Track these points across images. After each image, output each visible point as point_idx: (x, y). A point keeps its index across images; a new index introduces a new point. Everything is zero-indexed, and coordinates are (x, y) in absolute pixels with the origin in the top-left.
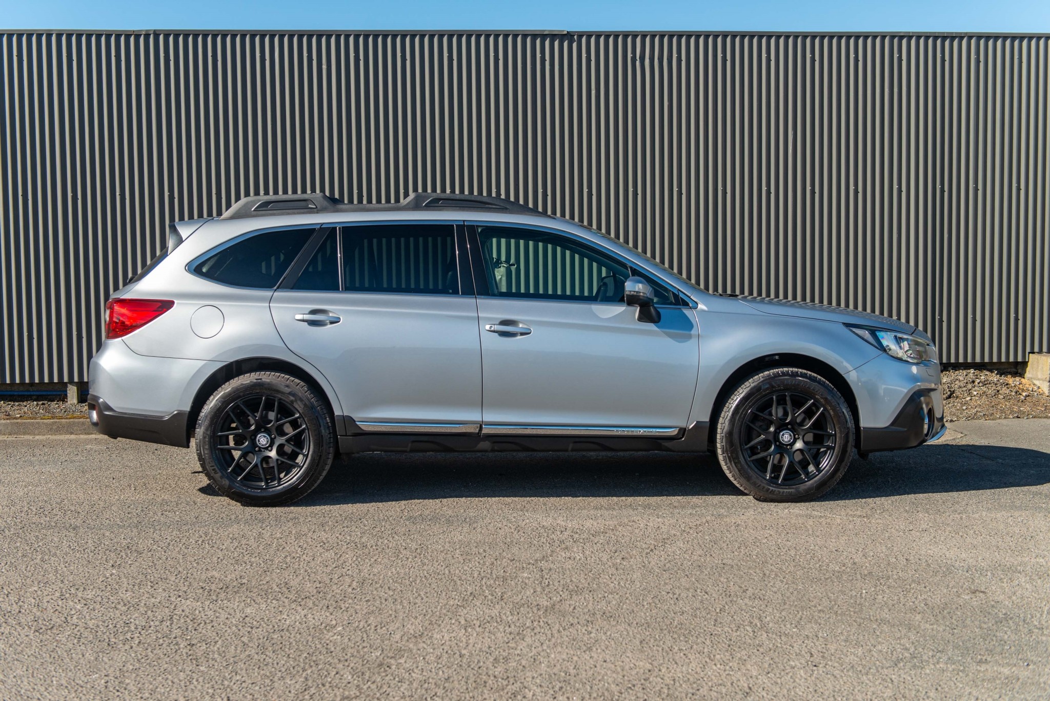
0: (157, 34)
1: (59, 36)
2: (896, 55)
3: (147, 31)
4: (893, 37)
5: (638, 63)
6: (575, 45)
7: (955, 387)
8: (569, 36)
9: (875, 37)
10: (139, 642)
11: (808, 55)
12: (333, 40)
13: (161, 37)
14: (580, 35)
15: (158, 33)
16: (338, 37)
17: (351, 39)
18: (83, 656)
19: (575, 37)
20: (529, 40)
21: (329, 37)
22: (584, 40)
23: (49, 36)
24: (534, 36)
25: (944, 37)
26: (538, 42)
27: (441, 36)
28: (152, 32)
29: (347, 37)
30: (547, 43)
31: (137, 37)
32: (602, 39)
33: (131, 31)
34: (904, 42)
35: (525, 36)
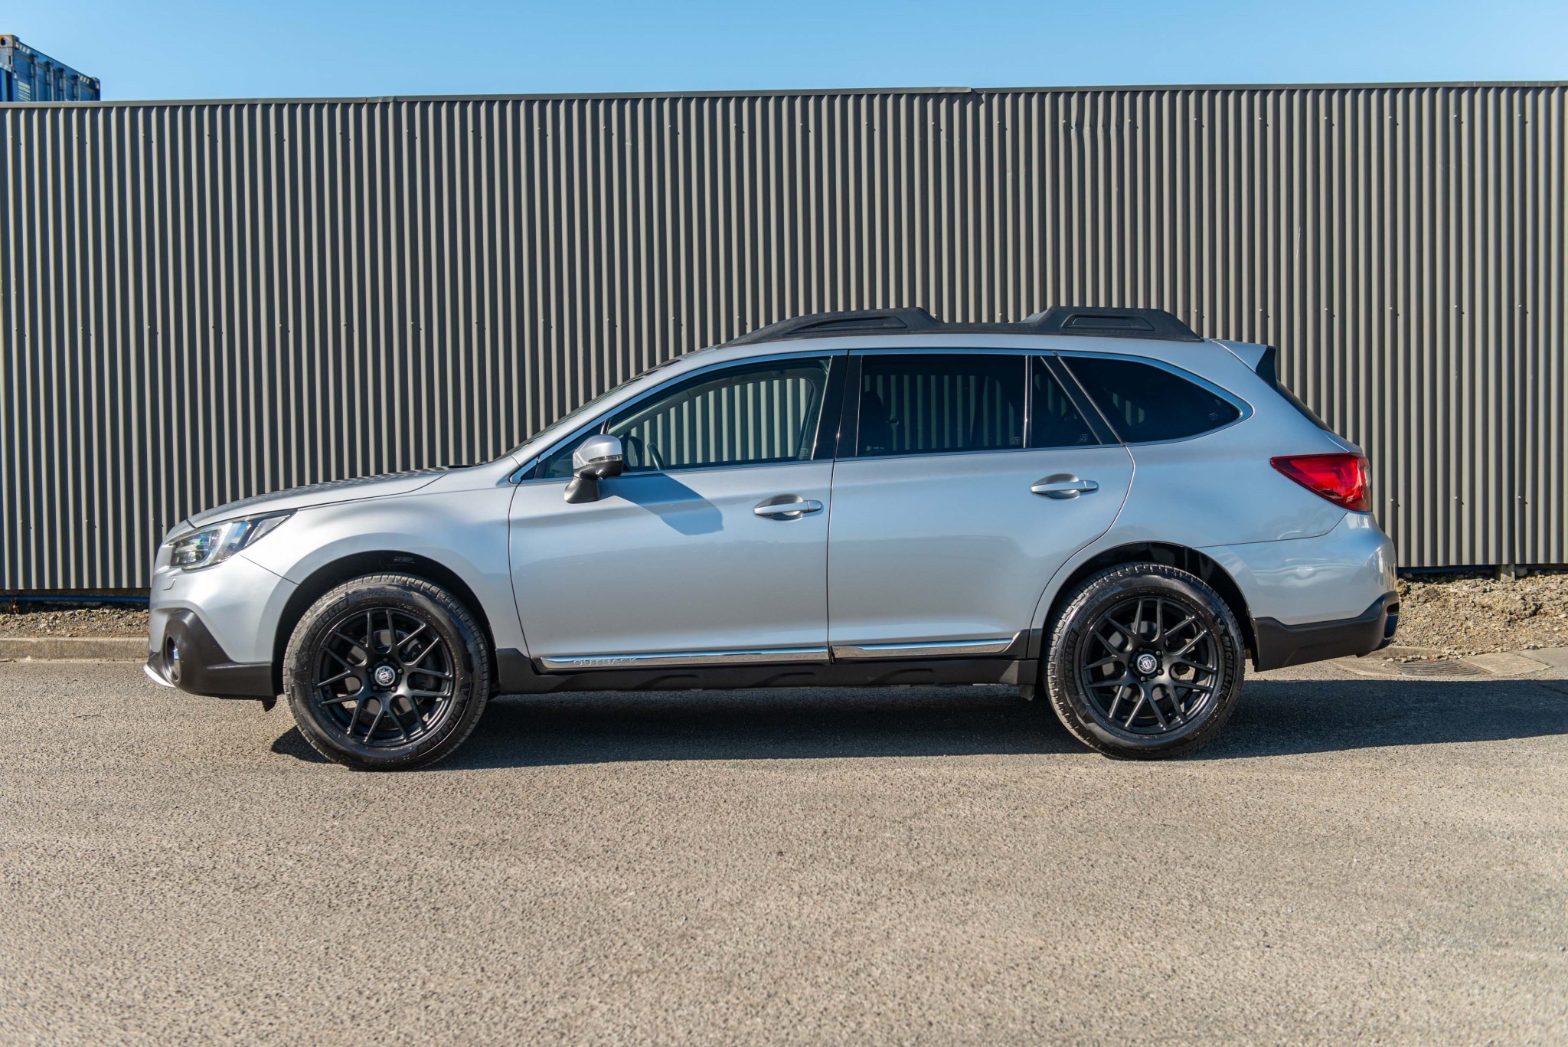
0: (397, 102)
1: (266, 107)
2: (1452, 116)
3: (385, 98)
4: (1447, 89)
5: (1073, 132)
6: (982, 108)
7: (1543, 599)
8: (974, 95)
9: (1421, 90)
10: (369, 905)
11: (1323, 118)
12: (640, 106)
13: (404, 107)
14: (990, 94)
15: (399, 100)
16: (648, 101)
17: (666, 105)
18: (297, 918)
19: (983, 97)
20: (916, 102)
21: (635, 101)
22: (995, 100)
23: (252, 107)
24: (925, 96)
25: (1524, 89)
26: (930, 104)
27: (792, 99)
28: (391, 100)
29: (661, 101)
30: (943, 105)
31: (372, 106)
32: (1021, 99)
33: (362, 98)
34: (1465, 96)
35: (911, 97)
